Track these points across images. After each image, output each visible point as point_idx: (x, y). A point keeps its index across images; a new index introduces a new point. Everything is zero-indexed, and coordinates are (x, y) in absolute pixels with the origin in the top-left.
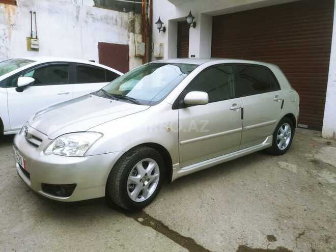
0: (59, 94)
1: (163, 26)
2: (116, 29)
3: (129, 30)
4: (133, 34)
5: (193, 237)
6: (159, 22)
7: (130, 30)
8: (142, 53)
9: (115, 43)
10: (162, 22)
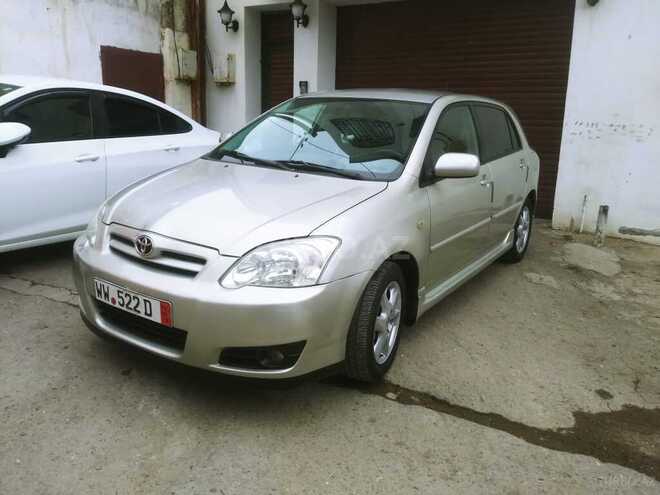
0: (79, 161)
1: (234, 18)
2: (137, 19)
3: (161, 23)
4: (171, 31)
5: (498, 411)
6: (226, 9)
7: (164, 23)
8: (193, 73)
9: (134, 49)
10: (233, 9)
